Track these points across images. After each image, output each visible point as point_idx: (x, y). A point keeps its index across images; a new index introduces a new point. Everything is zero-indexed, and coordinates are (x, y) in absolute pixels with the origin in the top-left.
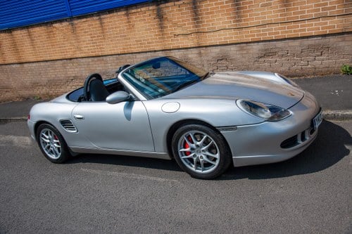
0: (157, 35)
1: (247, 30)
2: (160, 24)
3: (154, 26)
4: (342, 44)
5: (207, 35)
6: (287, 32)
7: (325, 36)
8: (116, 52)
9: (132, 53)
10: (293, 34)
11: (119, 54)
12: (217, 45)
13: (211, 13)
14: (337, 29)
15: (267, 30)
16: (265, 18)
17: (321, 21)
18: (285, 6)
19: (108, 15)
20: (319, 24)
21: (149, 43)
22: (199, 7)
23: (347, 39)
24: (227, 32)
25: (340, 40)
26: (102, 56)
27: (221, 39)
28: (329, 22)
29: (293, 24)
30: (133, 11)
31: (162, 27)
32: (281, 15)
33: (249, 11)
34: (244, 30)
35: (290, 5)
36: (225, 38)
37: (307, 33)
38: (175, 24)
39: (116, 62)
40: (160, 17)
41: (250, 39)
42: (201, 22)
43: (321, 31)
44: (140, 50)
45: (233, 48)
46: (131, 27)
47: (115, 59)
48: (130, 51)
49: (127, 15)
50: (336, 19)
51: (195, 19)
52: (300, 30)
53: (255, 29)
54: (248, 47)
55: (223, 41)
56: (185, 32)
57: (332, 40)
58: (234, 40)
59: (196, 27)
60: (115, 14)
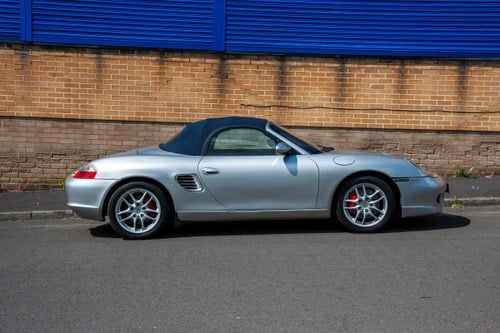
0: (210, 101)
1: (350, 113)
2: (220, 86)
3: (209, 86)
4: (455, 143)
5: (294, 111)
6: (399, 122)
7: (439, 132)
8: (119, 116)
9: (153, 123)
10: (405, 126)
11: (124, 122)
12: (306, 127)
13: (304, 84)
14: (452, 126)
15: (375, 117)
16: (374, 101)
17: (436, 114)
18: (400, 92)
19: (121, 57)
20: (435, 118)
21: (194, 111)
22: (289, 73)
23: (461, 138)
24: (324, 112)
25: (453, 138)
26: (83, 120)
27: (314, 119)
28: (445, 117)
29: (406, 114)
30: (174, 59)
31: (222, 90)
32: (394, 101)
33: (355, 90)
34: (347, 112)
35: (405, 92)
36: (319, 120)
37: (421, 126)
38: (246, 90)
39: (112, 133)
40: (223, 76)
41: (353, 125)
42: (288, 93)
43: (436, 126)
44: (172, 119)
45: (328, 134)
46: (163, 81)
47: (113, 128)
48: (151, 117)
49: (161, 62)
50: (451, 115)
51: (280, 88)
52: (414, 122)
53: (362, 113)
54: (349, 135)
55: (316, 122)
56: (260, 103)
57: (446, 137)
58: (332, 123)
59: (280, 98)
60: (135, 57)
